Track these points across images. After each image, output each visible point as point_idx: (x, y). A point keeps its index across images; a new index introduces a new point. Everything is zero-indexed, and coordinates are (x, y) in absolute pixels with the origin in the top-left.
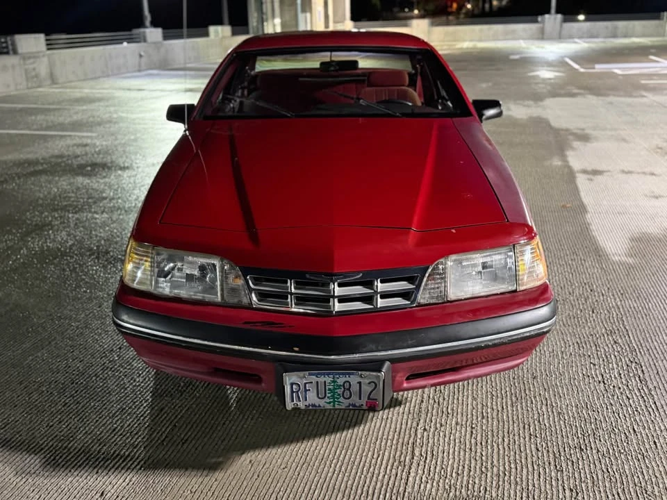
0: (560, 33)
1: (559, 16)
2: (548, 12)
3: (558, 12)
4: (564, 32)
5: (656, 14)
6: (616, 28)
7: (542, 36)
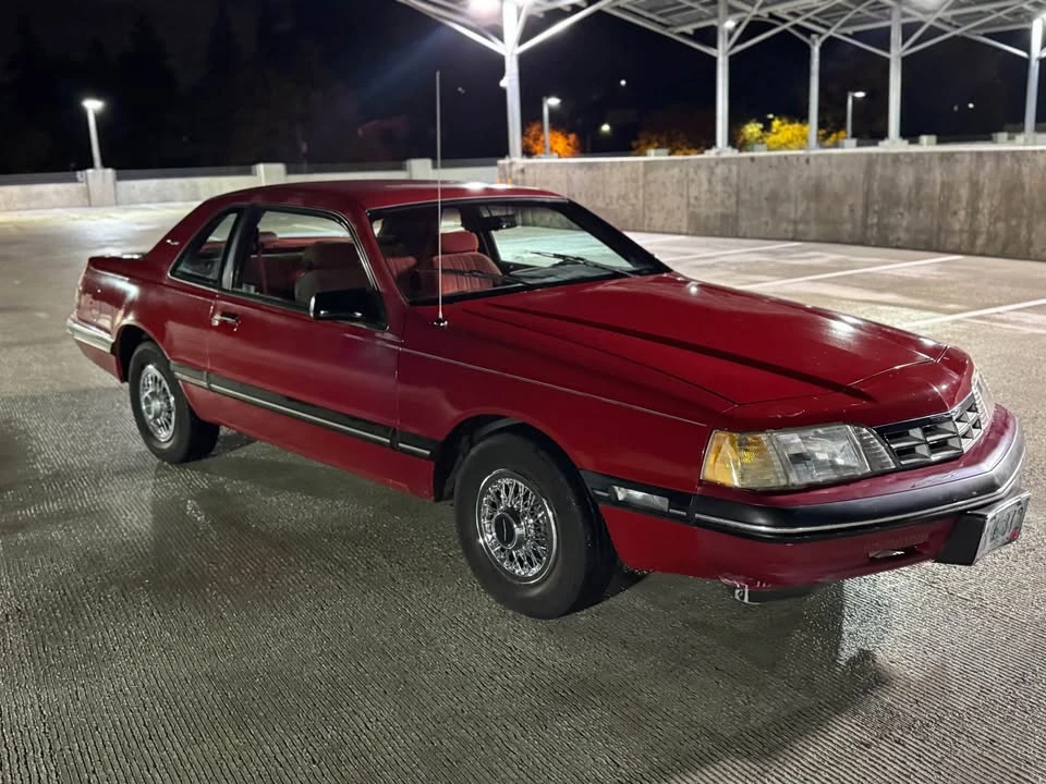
0: (116, 196)
1: (110, 172)
2: (91, 165)
3: (105, 165)
4: (122, 195)
5: (245, 168)
6: (195, 186)
7: (88, 201)
